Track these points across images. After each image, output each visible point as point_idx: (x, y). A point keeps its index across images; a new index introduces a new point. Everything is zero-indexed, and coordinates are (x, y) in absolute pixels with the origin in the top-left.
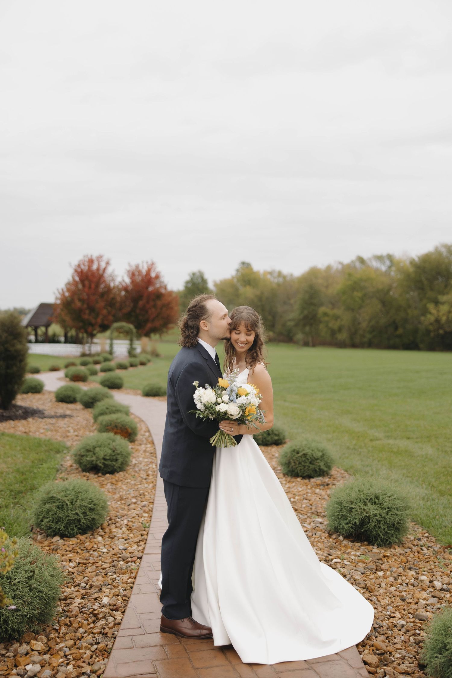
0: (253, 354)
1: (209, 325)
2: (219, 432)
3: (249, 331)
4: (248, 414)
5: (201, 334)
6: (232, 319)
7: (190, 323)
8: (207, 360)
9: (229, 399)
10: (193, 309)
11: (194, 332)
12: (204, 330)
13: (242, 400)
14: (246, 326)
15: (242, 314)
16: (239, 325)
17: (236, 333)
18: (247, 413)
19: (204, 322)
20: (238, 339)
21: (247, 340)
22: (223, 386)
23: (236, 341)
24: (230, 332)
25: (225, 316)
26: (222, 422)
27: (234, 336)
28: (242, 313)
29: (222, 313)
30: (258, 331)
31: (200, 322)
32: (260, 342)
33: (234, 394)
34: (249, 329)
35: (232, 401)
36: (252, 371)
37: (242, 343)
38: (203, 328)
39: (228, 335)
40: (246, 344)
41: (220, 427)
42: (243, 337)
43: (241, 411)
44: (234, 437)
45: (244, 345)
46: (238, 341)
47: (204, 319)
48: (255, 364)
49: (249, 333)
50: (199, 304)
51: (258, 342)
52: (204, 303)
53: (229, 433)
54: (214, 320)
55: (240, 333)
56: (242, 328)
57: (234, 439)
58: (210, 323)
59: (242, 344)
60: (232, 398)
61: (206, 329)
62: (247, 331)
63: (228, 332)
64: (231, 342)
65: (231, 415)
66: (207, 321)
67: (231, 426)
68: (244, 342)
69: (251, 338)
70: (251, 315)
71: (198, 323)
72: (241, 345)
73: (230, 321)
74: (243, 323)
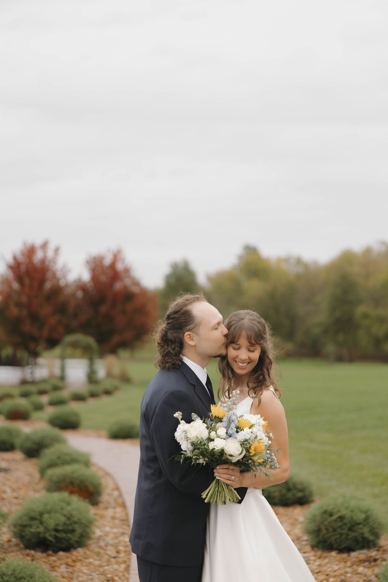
0: (258, 378)
1: (196, 338)
2: (214, 482)
3: (252, 344)
4: (254, 453)
5: (185, 351)
6: (228, 329)
7: (170, 335)
8: (195, 386)
9: (227, 433)
10: (174, 316)
11: (176, 348)
12: (190, 345)
13: (245, 434)
14: (249, 338)
15: (243, 321)
16: (239, 337)
17: (234, 349)
18: (252, 452)
19: (189, 335)
20: (237, 356)
21: (249, 358)
22: (217, 416)
23: (235, 359)
24: (227, 347)
25: (218, 325)
26: (218, 467)
27: (232, 353)
28: (242, 319)
29: (215, 322)
30: (265, 345)
31: (184, 334)
32: (268, 361)
33: (233, 426)
34: (253, 342)
35: (230, 436)
36: (257, 400)
37: (243, 361)
38: (188, 342)
39: (223, 352)
40: (249, 363)
41: (216, 474)
42: (243, 354)
43: (244, 450)
44: (235, 489)
45: (246, 364)
46: (237, 360)
47: (189, 330)
48: (261, 390)
49: (252, 348)
50: (182, 309)
51: (265, 360)
52: (189, 308)
53: (228, 482)
54: (203, 331)
55: (239, 349)
56: (243, 341)
57: (235, 492)
58: (198, 334)
59: (242, 363)
60: (230, 432)
61: (192, 343)
62: (249, 344)
63: (224, 347)
64: (227, 360)
65: (231, 456)
66: (193, 332)
67: (230, 472)
68: (245, 360)
69: (256, 355)
70: (255, 322)
71: (181, 335)
72: (241, 365)
73: (225, 331)
74: (244, 334)
